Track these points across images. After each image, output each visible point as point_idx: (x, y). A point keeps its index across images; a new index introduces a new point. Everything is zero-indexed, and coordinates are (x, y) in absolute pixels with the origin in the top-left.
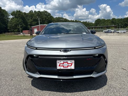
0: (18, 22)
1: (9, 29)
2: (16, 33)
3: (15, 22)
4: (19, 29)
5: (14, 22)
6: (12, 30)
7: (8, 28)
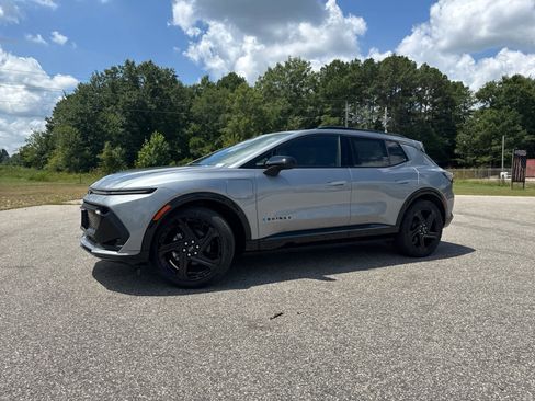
0: (498, 124)
1: (458, 156)
2: (481, 169)
3: (485, 126)
4: (497, 153)
5: (481, 125)
6: (470, 159)
7: (456, 151)
